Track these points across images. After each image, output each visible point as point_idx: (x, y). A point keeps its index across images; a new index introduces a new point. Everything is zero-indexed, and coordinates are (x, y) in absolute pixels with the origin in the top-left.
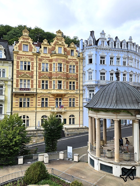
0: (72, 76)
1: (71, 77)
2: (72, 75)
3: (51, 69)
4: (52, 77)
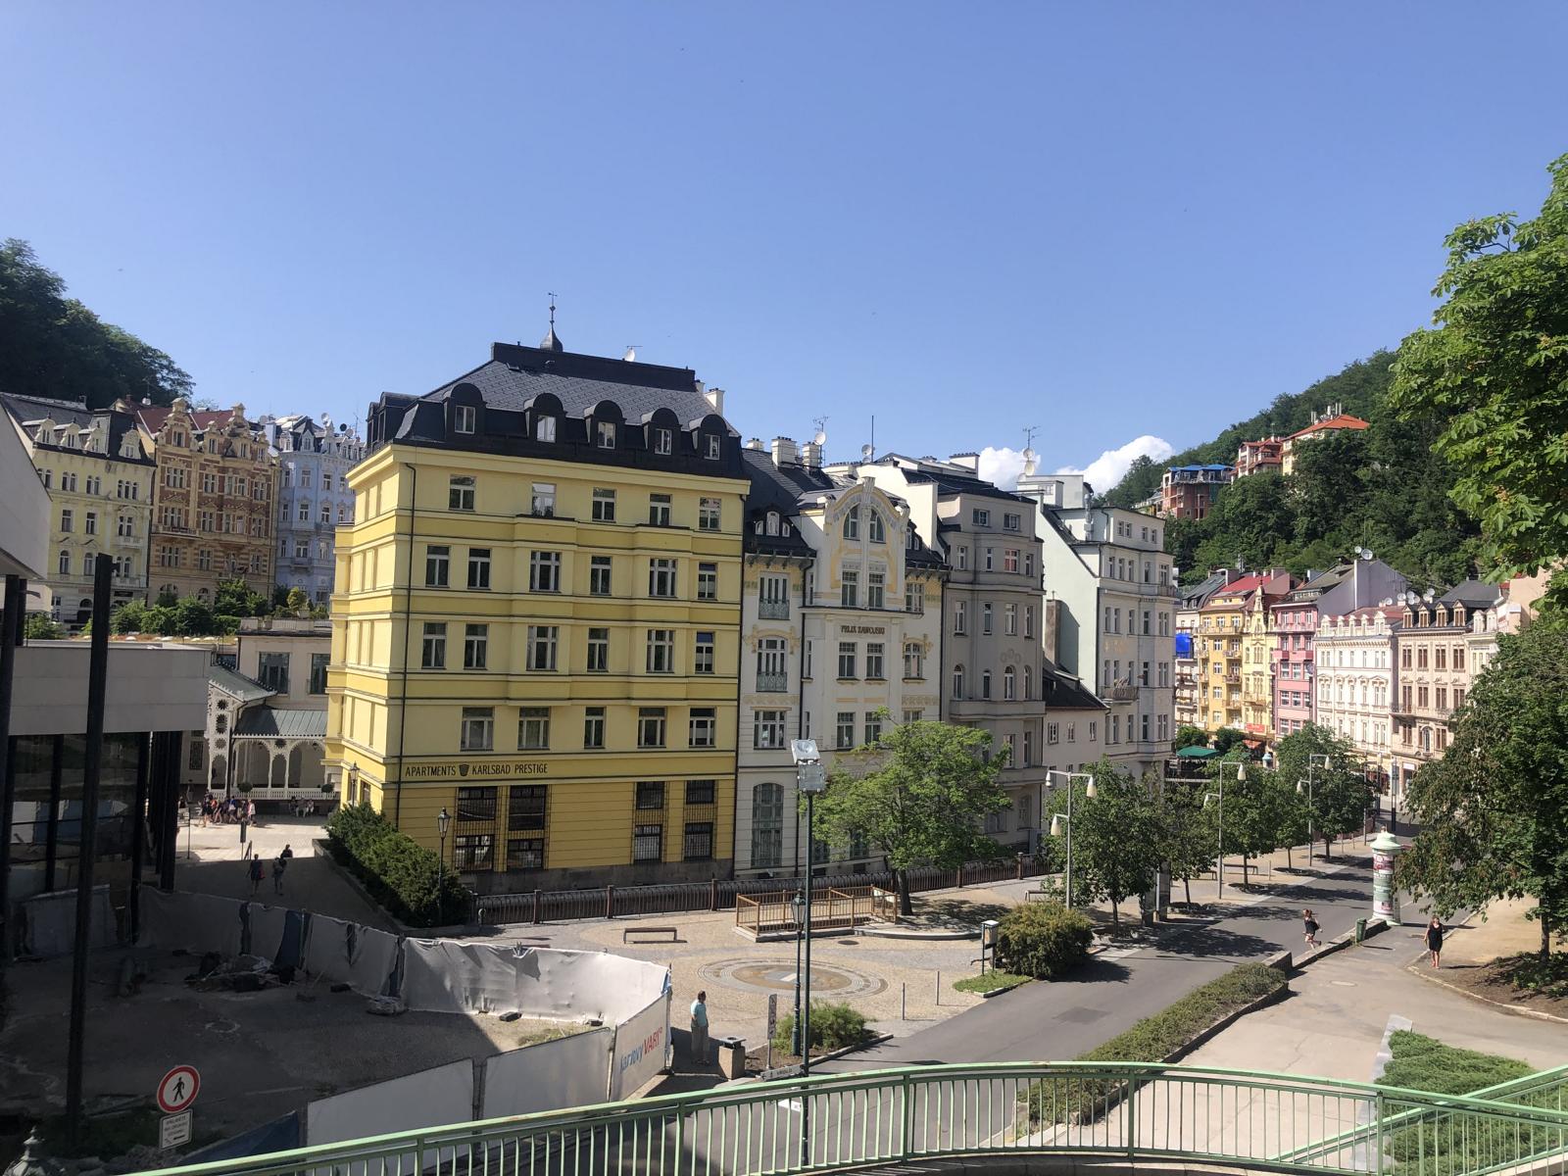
3: (222, 489)
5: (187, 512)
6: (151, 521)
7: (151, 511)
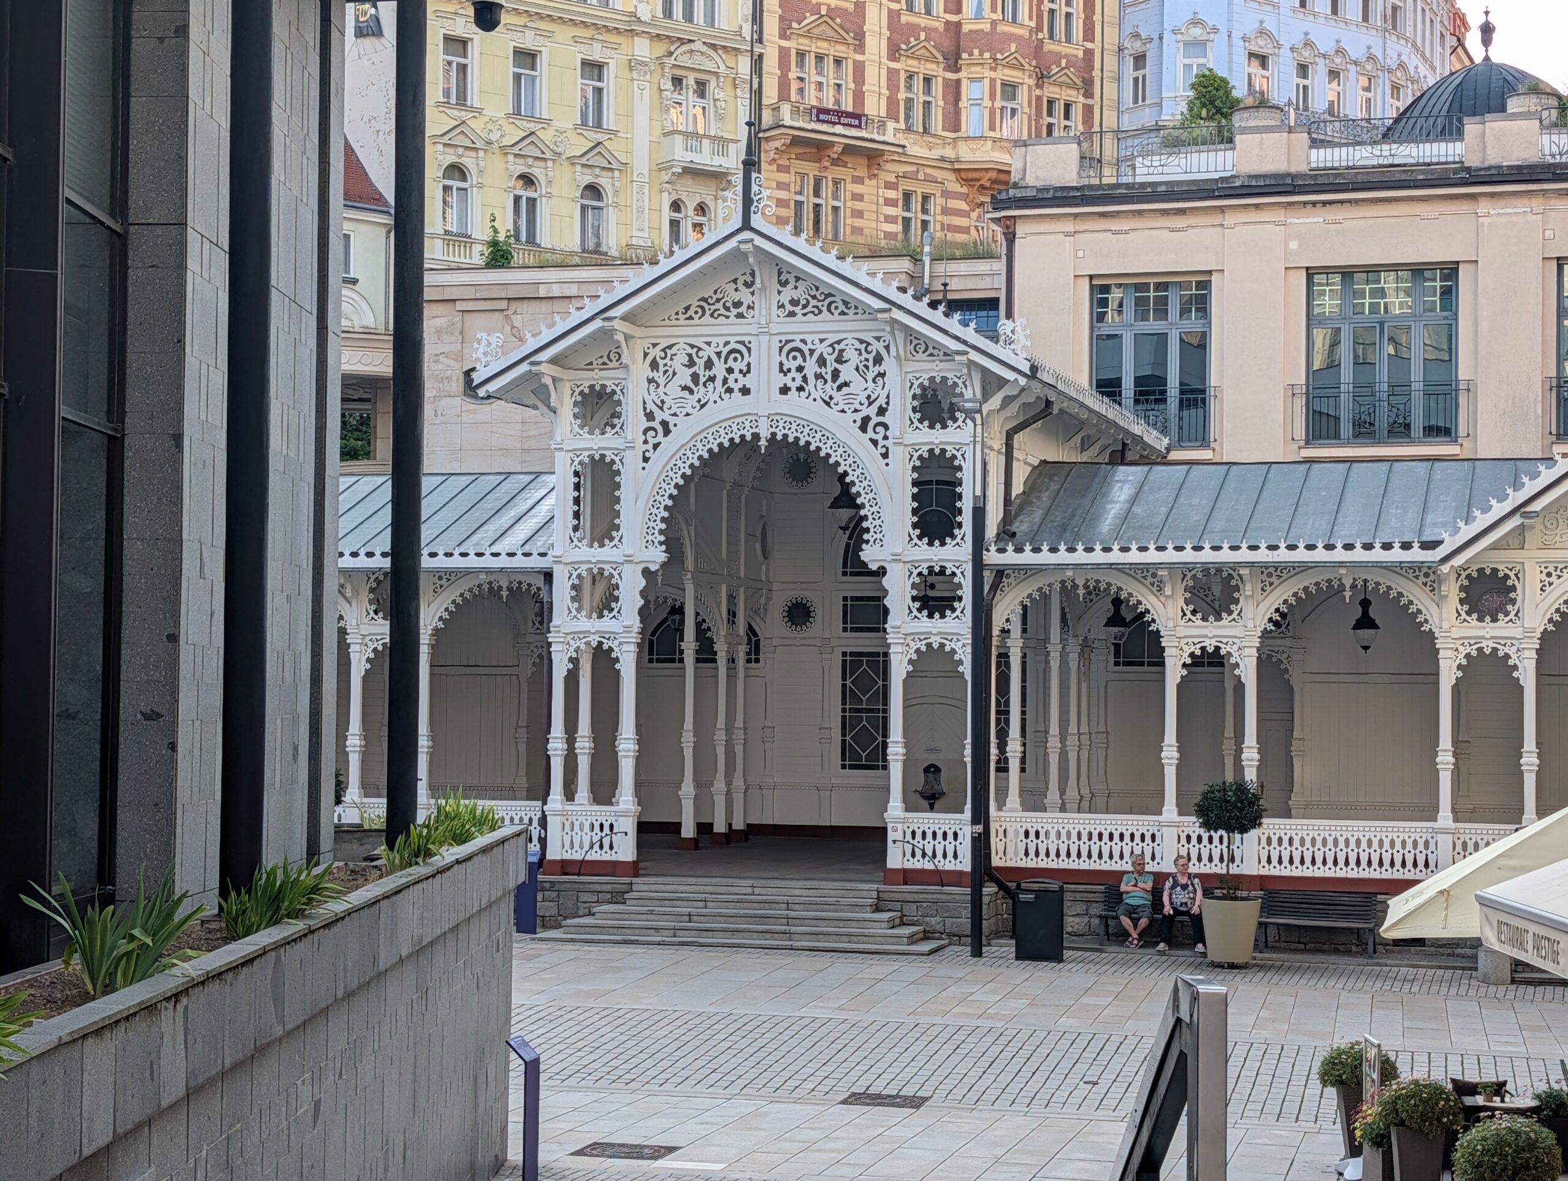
0: (1064, 63)
1: (1055, 69)
2: (1059, 56)
4: (965, 56)
5: (859, 68)
6: (757, 94)
7: (758, 62)
